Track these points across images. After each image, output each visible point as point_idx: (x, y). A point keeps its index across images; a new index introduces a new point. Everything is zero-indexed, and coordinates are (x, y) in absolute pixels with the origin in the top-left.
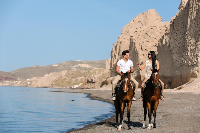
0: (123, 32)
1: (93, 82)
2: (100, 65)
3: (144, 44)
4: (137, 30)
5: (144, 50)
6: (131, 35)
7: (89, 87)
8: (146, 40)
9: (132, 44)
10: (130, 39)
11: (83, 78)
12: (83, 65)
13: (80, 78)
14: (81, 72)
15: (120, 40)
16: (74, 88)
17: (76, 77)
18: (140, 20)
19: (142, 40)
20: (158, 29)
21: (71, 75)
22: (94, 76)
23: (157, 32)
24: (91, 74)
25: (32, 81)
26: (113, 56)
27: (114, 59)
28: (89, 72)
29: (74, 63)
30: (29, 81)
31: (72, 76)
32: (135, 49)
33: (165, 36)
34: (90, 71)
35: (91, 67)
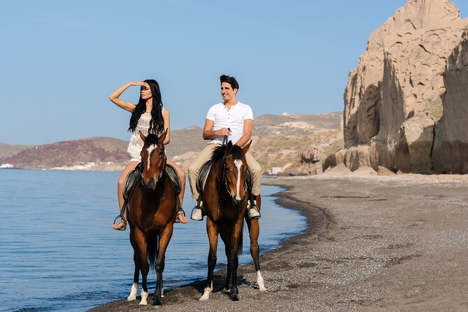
0: (370, 45)
1: (315, 160)
2: (331, 124)
3: (416, 71)
4: (399, 39)
5: (415, 83)
6: (386, 50)
7: (305, 172)
8: (422, 60)
9: (390, 70)
10: (385, 61)
11: (293, 151)
12: (294, 125)
13: (285, 152)
14: (288, 139)
15: (363, 64)
16: (272, 175)
17: (278, 150)
18: (410, 17)
19: (412, 61)
20: (449, 34)
21: (266, 146)
22: (317, 148)
23: (448, 42)
24: (310, 144)
25: (183, 161)
26: (349, 101)
27: (350, 107)
28: (306, 139)
29: (276, 119)
30: (177, 161)
31: (269, 148)
32: (396, 82)
33: (460, 49)
34: (309, 136)
35: (312, 127)
